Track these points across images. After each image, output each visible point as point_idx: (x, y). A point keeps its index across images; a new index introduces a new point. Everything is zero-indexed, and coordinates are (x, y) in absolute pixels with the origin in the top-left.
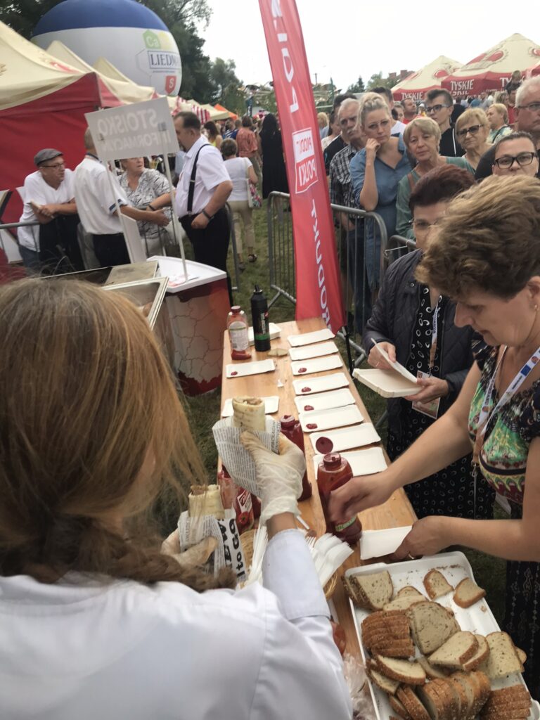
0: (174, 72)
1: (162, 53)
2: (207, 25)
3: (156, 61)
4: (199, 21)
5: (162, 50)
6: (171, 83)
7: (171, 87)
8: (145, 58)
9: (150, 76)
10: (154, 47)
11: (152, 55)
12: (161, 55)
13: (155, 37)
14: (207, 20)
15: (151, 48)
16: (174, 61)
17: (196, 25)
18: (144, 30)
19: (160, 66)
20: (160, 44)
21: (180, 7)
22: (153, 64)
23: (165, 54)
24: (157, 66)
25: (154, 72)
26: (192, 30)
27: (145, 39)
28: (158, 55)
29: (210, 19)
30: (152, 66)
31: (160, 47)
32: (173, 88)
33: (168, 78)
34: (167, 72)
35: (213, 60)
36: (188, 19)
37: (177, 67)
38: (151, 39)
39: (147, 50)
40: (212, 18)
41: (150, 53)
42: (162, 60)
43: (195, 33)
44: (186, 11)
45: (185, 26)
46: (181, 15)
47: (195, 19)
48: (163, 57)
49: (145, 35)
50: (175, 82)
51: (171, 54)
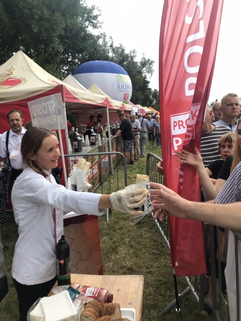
0: (128, 92)
1: (124, 84)
2: (151, 76)
3: (120, 87)
4: (148, 74)
5: (124, 83)
6: (127, 96)
7: (126, 98)
8: (116, 85)
9: (117, 93)
10: (120, 81)
11: (119, 85)
12: (123, 85)
13: (122, 77)
14: (152, 74)
15: (119, 82)
16: (129, 88)
17: (147, 76)
18: (117, 75)
19: (122, 89)
20: (123, 80)
21: (141, 69)
22: (119, 88)
23: (125, 84)
24: (121, 89)
25: (119, 91)
26: (145, 78)
27: (117, 78)
28: (122, 85)
29: (153, 74)
30: (119, 89)
31: (123, 82)
32: (127, 99)
33: (125, 94)
34: (125, 92)
35: (153, 90)
36: (144, 74)
37: (130, 90)
38: (119, 78)
39: (117, 82)
40: (153, 73)
41: (118, 84)
42: (123, 87)
43: (146, 79)
44: (143, 71)
45: (142, 76)
46: (141, 72)
47: (147, 74)
48: (124, 86)
49: (117, 77)
50: (128, 96)
51: (127, 85)
